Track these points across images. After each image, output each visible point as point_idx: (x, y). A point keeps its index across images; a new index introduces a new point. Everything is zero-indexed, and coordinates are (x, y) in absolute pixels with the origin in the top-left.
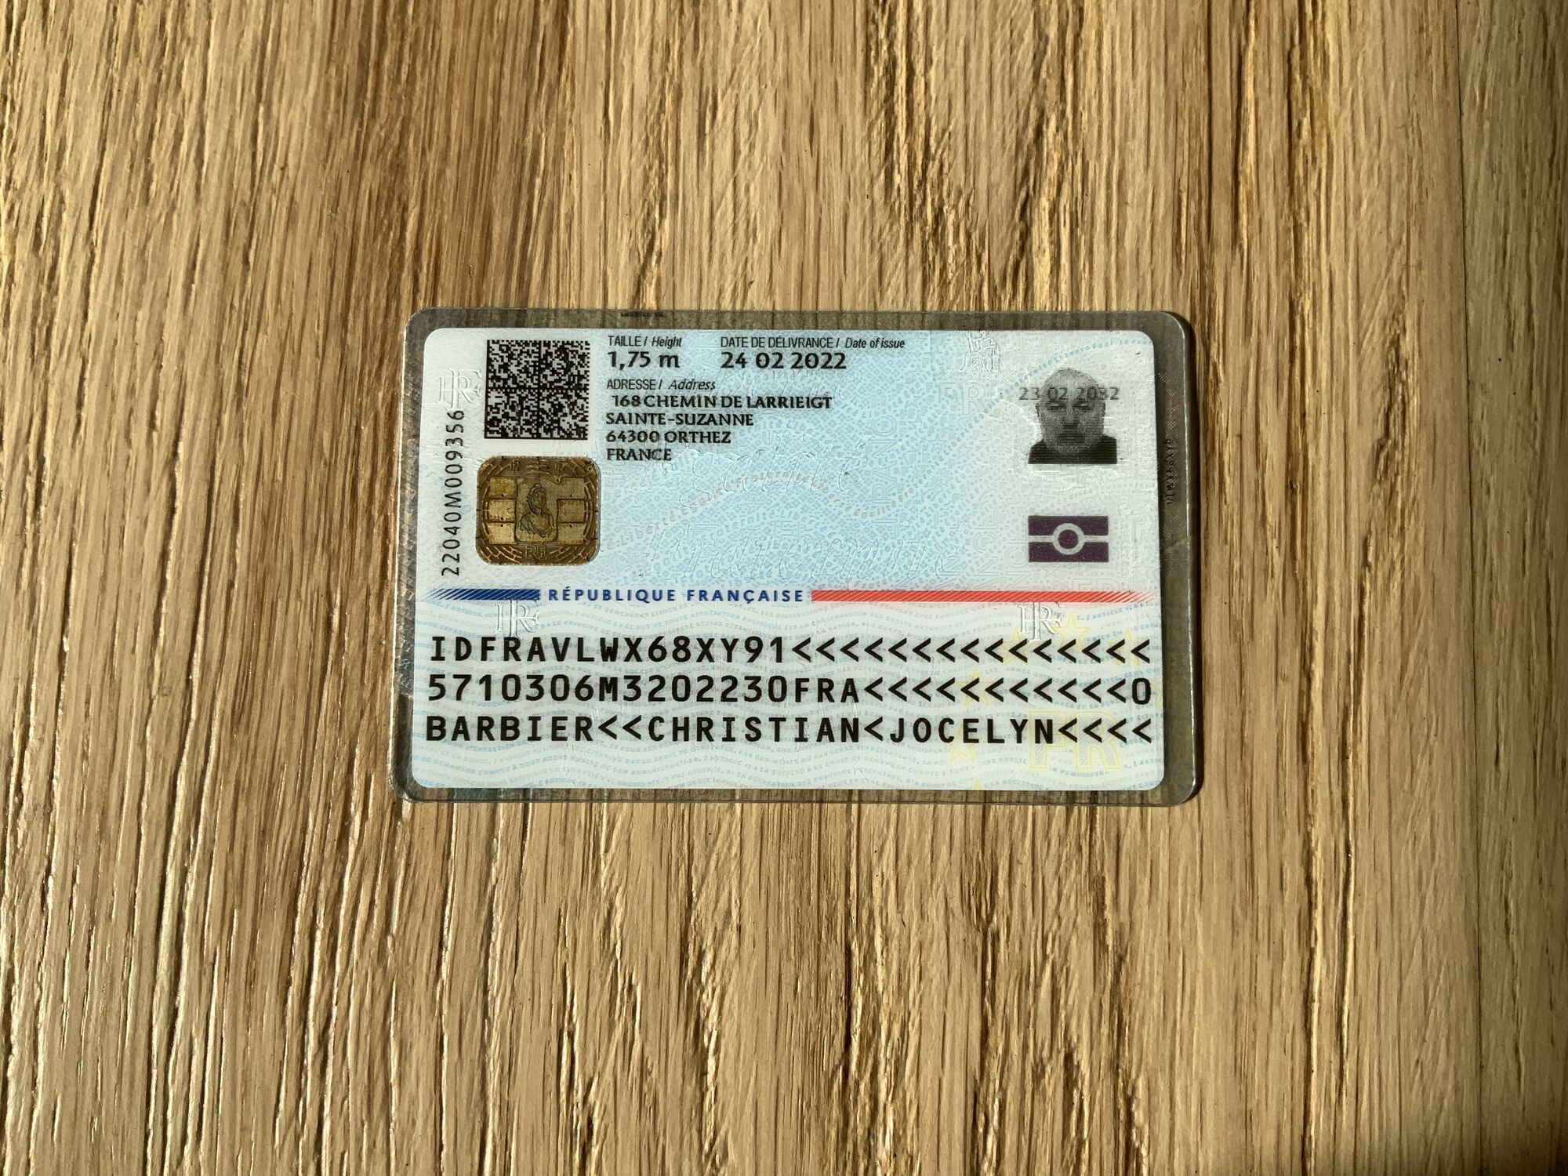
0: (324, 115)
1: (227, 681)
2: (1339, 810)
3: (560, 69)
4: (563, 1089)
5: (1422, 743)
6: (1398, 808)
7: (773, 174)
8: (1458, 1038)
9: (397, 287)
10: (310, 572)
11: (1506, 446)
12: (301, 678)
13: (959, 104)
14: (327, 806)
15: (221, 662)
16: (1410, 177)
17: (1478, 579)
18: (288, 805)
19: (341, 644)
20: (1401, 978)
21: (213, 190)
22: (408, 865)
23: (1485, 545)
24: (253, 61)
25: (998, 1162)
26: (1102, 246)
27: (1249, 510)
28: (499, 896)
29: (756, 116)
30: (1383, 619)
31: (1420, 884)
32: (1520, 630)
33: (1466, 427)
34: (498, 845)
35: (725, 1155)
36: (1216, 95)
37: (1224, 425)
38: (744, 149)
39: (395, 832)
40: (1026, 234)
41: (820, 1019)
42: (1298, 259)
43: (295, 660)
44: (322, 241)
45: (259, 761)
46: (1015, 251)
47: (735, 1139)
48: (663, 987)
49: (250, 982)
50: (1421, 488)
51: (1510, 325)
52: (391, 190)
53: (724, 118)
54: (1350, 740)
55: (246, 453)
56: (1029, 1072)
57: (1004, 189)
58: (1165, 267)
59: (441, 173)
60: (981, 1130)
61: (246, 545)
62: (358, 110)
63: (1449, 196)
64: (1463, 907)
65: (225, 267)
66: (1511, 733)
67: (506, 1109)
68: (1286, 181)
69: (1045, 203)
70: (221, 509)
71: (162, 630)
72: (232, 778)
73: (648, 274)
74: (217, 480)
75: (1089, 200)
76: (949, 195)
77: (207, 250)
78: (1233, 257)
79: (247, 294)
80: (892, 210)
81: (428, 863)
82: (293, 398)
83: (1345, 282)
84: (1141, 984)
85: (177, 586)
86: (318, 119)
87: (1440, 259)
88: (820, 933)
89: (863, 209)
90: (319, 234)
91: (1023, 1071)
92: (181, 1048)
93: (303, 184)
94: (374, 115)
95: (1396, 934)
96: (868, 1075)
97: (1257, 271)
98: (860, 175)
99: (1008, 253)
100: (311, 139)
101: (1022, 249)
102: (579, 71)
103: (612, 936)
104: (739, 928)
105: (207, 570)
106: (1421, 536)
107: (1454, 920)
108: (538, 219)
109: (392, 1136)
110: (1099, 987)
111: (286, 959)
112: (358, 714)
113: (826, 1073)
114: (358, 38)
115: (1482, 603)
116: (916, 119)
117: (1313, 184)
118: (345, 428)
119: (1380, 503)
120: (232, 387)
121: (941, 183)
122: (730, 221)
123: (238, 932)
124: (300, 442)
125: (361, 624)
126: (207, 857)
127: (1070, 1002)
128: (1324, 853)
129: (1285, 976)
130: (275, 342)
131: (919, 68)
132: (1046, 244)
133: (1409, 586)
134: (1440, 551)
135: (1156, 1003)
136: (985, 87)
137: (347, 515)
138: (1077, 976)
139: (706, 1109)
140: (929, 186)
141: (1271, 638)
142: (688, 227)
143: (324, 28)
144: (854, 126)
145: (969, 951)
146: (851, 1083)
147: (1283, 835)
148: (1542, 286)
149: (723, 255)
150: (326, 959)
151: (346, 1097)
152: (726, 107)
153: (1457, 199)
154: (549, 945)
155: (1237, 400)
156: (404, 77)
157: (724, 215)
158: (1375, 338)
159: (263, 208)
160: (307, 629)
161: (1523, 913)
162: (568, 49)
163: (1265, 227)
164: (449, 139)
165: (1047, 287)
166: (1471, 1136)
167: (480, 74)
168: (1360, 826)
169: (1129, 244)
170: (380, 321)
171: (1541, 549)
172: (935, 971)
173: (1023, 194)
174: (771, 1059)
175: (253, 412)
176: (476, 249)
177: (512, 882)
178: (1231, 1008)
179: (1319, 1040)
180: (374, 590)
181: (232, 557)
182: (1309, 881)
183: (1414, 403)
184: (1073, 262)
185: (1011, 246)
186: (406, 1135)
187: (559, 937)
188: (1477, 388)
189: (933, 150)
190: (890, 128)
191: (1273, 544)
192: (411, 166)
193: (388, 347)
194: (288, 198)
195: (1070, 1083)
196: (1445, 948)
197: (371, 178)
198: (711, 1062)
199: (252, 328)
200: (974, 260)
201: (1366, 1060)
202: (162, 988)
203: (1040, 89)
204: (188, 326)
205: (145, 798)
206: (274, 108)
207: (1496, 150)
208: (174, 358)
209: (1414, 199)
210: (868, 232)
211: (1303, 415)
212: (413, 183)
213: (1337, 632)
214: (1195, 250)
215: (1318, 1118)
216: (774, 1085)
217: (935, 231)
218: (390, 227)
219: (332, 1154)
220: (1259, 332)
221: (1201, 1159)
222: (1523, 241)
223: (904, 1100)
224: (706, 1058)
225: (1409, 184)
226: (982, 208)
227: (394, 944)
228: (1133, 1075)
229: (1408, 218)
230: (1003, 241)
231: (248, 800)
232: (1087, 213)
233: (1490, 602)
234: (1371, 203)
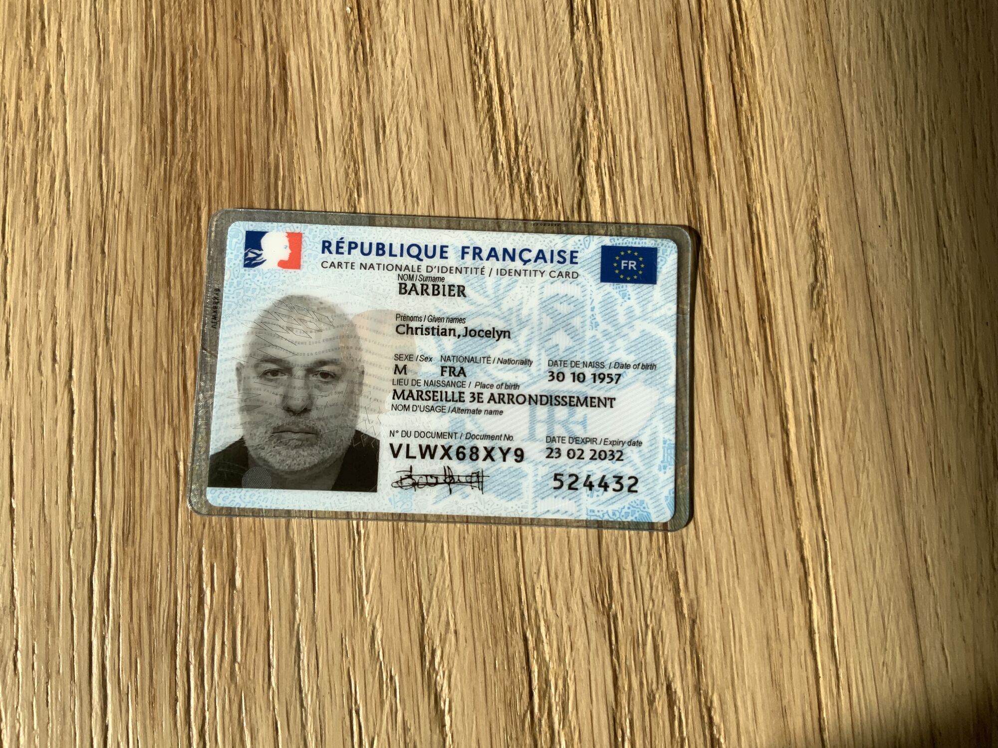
0: (143, 156)
1: (117, 516)
2: (815, 513)
3: (286, 113)
5: (861, 465)
6: (852, 507)
7: (424, 164)
8: (906, 645)
9: (199, 257)
10: (162, 440)
11: (890, 279)
12: (163, 507)
13: (533, 108)
14: (188, 586)
15: (113, 503)
16: (812, 122)
17: (883, 361)
18: (164, 589)
19: (186, 484)
20: (867, 613)
21: (78, 210)
22: (243, 618)
23: (884, 340)
24: (95, 126)
26: (630, 186)
27: (738, 335)
28: (302, 630)
29: (410, 129)
30: (828, 393)
31: (871, 553)
32: (913, 390)
33: (864, 270)
34: (298, 598)
36: (688, 86)
37: (716, 285)
38: (405, 150)
39: (233, 597)
40: (583, 183)
41: (512, 683)
42: (749, 180)
43: (158, 496)
44: (149, 234)
45: (142, 563)
46: (577, 194)
48: (412, 675)
49: (152, 702)
50: (841, 310)
51: (883, 205)
52: (189, 198)
53: (391, 132)
54: (817, 469)
55: (115, 371)
56: (645, 699)
57: (566, 158)
58: (669, 194)
59: (219, 185)
60: (620, 739)
61: (121, 429)
62: (164, 151)
63: (837, 132)
64: (899, 564)
65: (90, 257)
66: (915, 453)
68: (737, 133)
69: (592, 163)
70: (103, 407)
71: (73, 487)
72: (127, 574)
74: (98, 390)
75: (618, 158)
76: (533, 164)
77: (78, 248)
78: (710, 183)
79: (106, 273)
80: (499, 177)
81: (256, 614)
82: (141, 333)
83: (780, 191)
84: (708, 636)
85: (80, 458)
86: (139, 159)
87: (836, 169)
88: (506, 628)
89: (482, 179)
90: (147, 231)
91: (642, 700)
93: (134, 199)
94: (173, 153)
95: (860, 585)
96: (546, 715)
97: (725, 189)
98: (477, 158)
99: (573, 197)
100: (136, 173)
101: (582, 193)
102: (298, 114)
103: (376, 646)
104: (456, 632)
105: (98, 446)
106: (845, 340)
107: (895, 572)
110: (683, 641)
111: (173, 686)
112: (201, 526)
113: (520, 716)
114: (159, 107)
115: (887, 376)
116: (508, 120)
117: (753, 133)
118: (175, 348)
119: (817, 322)
120: (102, 330)
121: (527, 157)
122: (402, 194)
123: (141, 672)
124: (148, 360)
126: (117, 627)
127: (666, 652)
128: (810, 542)
129: (795, 620)
130: (126, 299)
131: (506, 89)
132: (596, 188)
133: (841, 371)
134: (857, 347)
135: (718, 647)
136: (547, 97)
137: (182, 402)
138: (668, 635)
140: (520, 160)
141: (761, 412)
142: (376, 201)
143: (137, 104)
144: (470, 129)
145: (600, 628)
146: (536, 720)
147: (783, 533)
148: (899, 179)
150: (199, 683)
152: (391, 125)
153: (842, 132)
154: (337, 657)
155: (722, 267)
156: (190, 128)
157: (396, 192)
158: (802, 222)
159: (110, 217)
160: (164, 476)
161: (936, 562)
162: (290, 100)
163: (727, 163)
164: (222, 163)
165: (599, 213)
166: (922, 705)
167: (237, 121)
168: (830, 522)
169: (646, 182)
170: (191, 280)
172: (580, 643)
173: (578, 159)
174: (484, 712)
175: (117, 344)
177: (310, 621)
178: (765, 644)
179: (822, 657)
181: (113, 437)
182: (803, 559)
183: (830, 259)
184: (613, 197)
185: (574, 191)
187: (343, 651)
188: (868, 245)
189: (520, 138)
190: (493, 128)
191: (755, 355)
192: (200, 183)
193: (197, 295)
194: (125, 209)
195: (671, 703)
196: (892, 591)
197: (176, 192)
198: (447, 718)
199: (111, 292)
200: (553, 202)
201: (852, 666)
202: (97, 713)
203: (581, 94)
204: (71, 296)
205: (73, 594)
206: (111, 156)
207: (862, 99)
208: (64, 317)
209: (816, 135)
210: (487, 192)
211: (764, 274)
212: (203, 192)
213: (801, 403)
214: (686, 181)
215: (827, 706)
216: (488, 729)
217: (528, 187)
218: (190, 221)
220: (731, 226)
221: (758, 741)
222: (885, 153)
223: (570, 727)
224: (444, 716)
225: (812, 125)
226: (554, 171)
227: (240, 668)
228: (710, 694)
229: (814, 146)
230: (569, 189)
231: (138, 589)
232: (618, 167)
233: (892, 375)
234: (790, 140)
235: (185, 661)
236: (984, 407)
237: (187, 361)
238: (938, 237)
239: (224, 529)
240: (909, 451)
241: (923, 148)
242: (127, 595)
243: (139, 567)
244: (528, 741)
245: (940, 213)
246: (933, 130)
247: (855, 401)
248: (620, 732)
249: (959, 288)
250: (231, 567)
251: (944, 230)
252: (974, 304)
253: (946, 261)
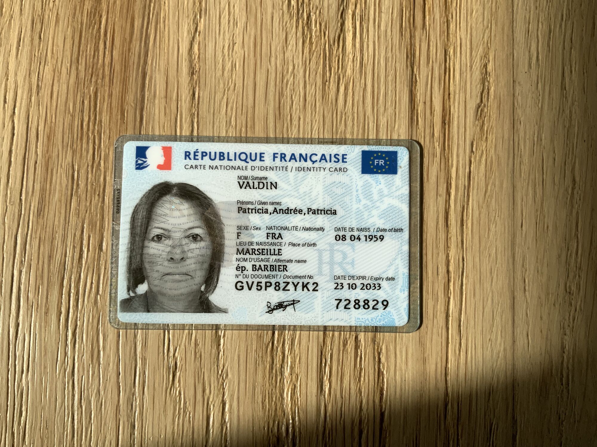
1: (35, 199)
2: (460, 245)
4: (166, 351)
5: (493, 219)
6: (483, 244)
8: (505, 330)
9: (98, 46)
10: (66, 157)
11: (528, 106)
12: (63, 198)
14: (74, 246)
15: (33, 192)
17: (516, 157)
18: (59, 246)
19: (78, 185)
20: (483, 308)
21: (27, 10)
22: (105, 268)
23: (519, 144)
25: (330, 376)
26: (372, 29)
27: (427, 131)
30: (478, 173)
31: (491, 273)
32: (532, 177)
33: (512, 98)
35: (227, 375)
37: (419, 98)
39: (100, 256)
40: (343, 24)
42: (448, 33)
43: (61, 191)
44: (69, 29)
45: (48, 229)
46: (339, 30)
47: (231, 368)
49: (46, 313)
50: (494, 122)
51: (530, 59)
52: (96, 9)
54: (465, 219)
55: (41, 112)
56: (341, 343)
57: (334, 6)
58: (396, 37)
59: (115, 3)
60: (323, 365)
61: (41, 147)
63: (507, 9)
64: (507, 281)
65: (32, 40)
66: (527, 216)
67: (144, 360)
68: (444, 3)
69: (350, 12)
70: (32, 133)
71: (10, 180)
72: (38, 236)
73: (195, 40)
74: (30, 122)
75: (367, 10)
76: (313, 8)
77: (25, 34)
78: (423, 32)
79: (40, 51)
80: (290, 14)
82: (59, 90)
83: (466, 42)
85: (16, 163)
87: (503, 33)
89: (279, 15)
90: (68, 27)
91: (339, 342)
92: (21, 338)
93: (62, 7)
95: (482, 291)
96: (281, 345)
97: (432, 38)
99: (336, 32)
101: (341, 30)
105: (27, 157)
106: (494, 140)
107: (504, 286)
108: (152, 19)
109: (101, 370)
111: (60, 304)
112: (85, 212)
113: (265, 344)
115: (517, 166)
117: (454, 5)
118: (78, 102)
119: (478, 128)
120: (35, 87)
121: (310, 4)
122: (227, 19)
123: (41, 294)
124: (61, 107)
125: (85, 177)
126: (29, 266)
128: (454, 262)
129: (439, 307)
130: (51, 69)
132: (351, 28)
133: (489, 160)
134: (501, 146)
137: (79, 135)
139: (220, 358)
140: (305, 5)
141: (435, 180)
142: (211, 22)
146: (275, 348)
147: (438, 254)
148: (543, 44)
149: (224, 32)
150: (75, 304)
151: (83, 355)
153: (510, 10)
155: (424, 89)
157: (224, 18)
158: (478, 64)
159: (46, 17)
160: (65, 179)
161: (531, 283)
163: (435, 21)
165: (351, 45)
166: (510, 367)
168: (468, 251)
169: (383, 28)
170: (91, 60)
171: (541, 145)
173: (342, 8)
174: (244, 339)
175: (44, 96)
176: (128, 31)
179: (452, 331)
180: (90, 164)
181: (36, 152)
182: (448, 272)
183: (492, 90)
184: (361, 35)
185: (337, 29)
186: (106, 369)
188: (517, 83)
191: (436, 144)
193: (94, 70)
194: (56, 13)
195: (357, 347)
196: (501, 297)
197: (88, 5)
198: (222, 341)
199: (43, 64)
200: (323, 34)
201: (470, 338)
202: (13, 315)
204: (18, 64)
205: (5, 244)
208: (13, 76)
209: (494, 10)
210: (281, 23)
211: (449, 94)
212: (104, 6)
213: (460, 178)
214: (408, 30)
215: (451, 360)
216: (246, 349)
217: (307, 23)
218: (95, 23)
219: (78, 376)
220: (433, 62)
221: (406, 375)
222: (536, 27)
223: (295, 354)
224: (220, 339)
225: (492, 3)
226: (326, 14)
227: (100, 298)
228: (381, 344)
229: (491, 17)
230: (334, 27)
231: (44, 245)
232: (367, 16)
233: (520, 166)
234: (477, 12)
235: (68, 290)
236: (575, 192)
237: (85, 110)
238: (562, 83)
239: (99, 215)
240: (524, 214)
241: (561, 26)
242: (37, 248)
243: (45, 232)
244: (268, 360)
245: (566, 68)
246: (569, 16)
247: (495, 179)
248: (324, 360)
249: (571, 117)
250: (101, 237)
251: (567, 79)
252: (578, 128)
253: (564, 99)
